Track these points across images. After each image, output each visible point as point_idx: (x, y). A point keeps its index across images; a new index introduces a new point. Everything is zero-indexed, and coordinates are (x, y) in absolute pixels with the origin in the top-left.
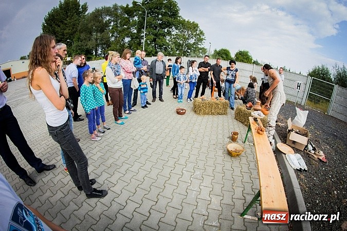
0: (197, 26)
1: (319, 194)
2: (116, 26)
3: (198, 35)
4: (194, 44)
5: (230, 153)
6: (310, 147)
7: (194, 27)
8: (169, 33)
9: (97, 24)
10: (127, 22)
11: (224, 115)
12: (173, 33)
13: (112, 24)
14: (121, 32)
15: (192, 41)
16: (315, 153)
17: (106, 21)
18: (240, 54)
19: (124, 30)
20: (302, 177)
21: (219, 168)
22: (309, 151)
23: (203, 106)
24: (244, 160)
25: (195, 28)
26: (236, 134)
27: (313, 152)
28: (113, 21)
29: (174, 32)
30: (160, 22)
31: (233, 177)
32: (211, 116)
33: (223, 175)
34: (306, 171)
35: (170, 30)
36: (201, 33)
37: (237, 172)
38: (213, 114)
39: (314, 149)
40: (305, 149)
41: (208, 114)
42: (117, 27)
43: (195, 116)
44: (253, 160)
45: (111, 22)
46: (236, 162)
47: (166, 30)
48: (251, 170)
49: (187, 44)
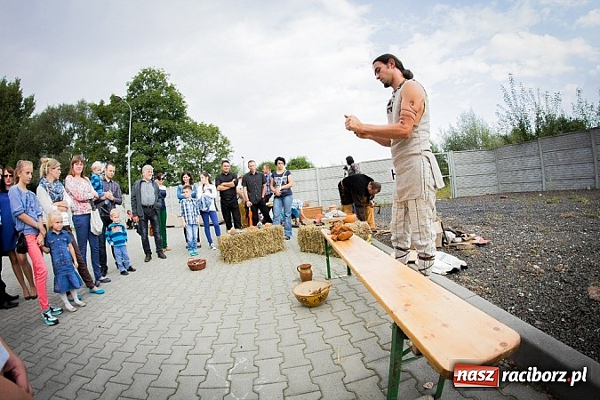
0: (217, 131)
1: (515, 284)
2: (81, 142)
3: (220, 146)
4: (216, 161)
5: (305, 303)
6: (451, 235)
7: (214, 132)
8: (173, 148)
9: (50, 136)
10: (100, 133)
11: (280, 252)
12: (179, 148)
13: (76, 137)
14: (91, 152)
15: (211, 158)
16: (464, 240)
17: (65, 133)
18: (293, 164)
19: (96, 147)
20: (466, 278)
21: (290, 337)
22: (452, 242)
23: (235, 244)
24: (339, 305)
25: (213, 134)
26: (306, 267)
27: (459, 239)
28: (77, 131)
29: (180, 145)
30: (156, 130)
31: (327, 341)
32: (255, 260)
33: (304, 346)
34: (465, 268)
35: (174, 142)
36: (225, 141)
37: (332, 329)
38: (258, 255)
39: (459, 234)
40: (443, 243)
41: (248, 257)
42: (84, 142)
43: (226, 266)
44: (358, 298)
45: (73, 135)
46: (323, 314)
47: (166, 144)
48: (362, 315)
49: (204, 164)
